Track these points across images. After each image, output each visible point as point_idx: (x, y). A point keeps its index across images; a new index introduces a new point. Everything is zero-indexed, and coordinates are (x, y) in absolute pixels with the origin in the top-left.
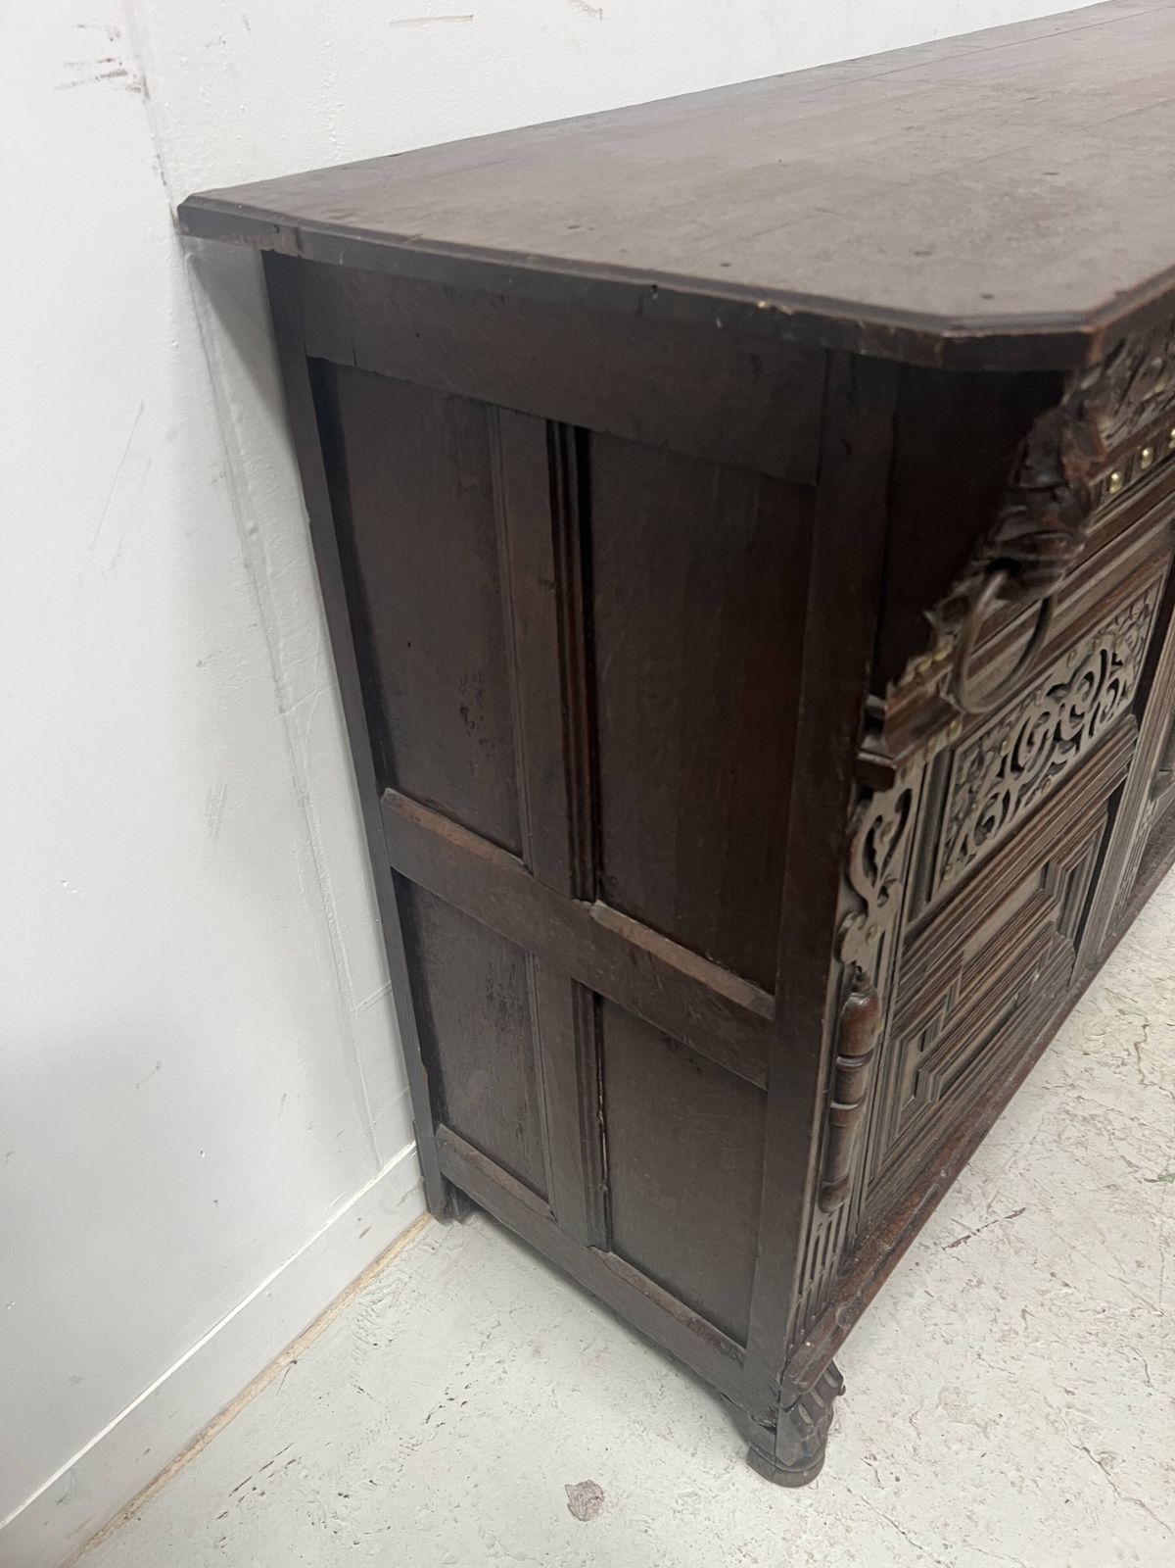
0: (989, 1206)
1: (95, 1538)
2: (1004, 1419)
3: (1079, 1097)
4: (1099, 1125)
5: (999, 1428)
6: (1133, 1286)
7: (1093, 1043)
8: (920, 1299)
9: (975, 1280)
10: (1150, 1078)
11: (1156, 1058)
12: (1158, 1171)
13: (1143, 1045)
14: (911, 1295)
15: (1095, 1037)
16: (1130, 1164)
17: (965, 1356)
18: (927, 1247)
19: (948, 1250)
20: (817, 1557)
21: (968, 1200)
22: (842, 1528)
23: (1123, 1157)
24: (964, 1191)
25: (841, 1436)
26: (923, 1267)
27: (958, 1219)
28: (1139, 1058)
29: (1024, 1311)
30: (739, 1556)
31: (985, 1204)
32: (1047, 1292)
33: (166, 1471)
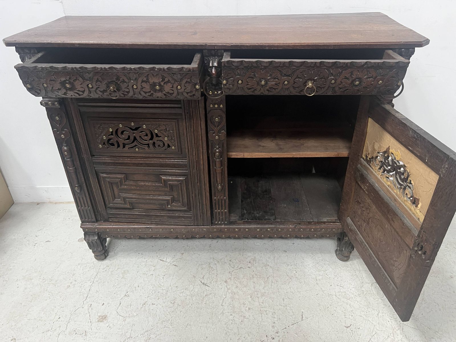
0: (174, 261)
1: (51, 202)
2: (127, 280)
3: (216, 264)
4: (210, 269)
5: (124, 280)
6: (170, 288)
7: (235, 261)
8: (145, 260)
9: (155, 265)
10: (233, 273)
11: (240, 272)
12: (205, 282)
13: (242, 269)
14: (145, 259)
15: (237, 260)
16: (204, 277)
17: (136, 270)
18: (157, 257)
19: (159, 260)
20: (86, 267)
21: (173, 258)
22: (93, 268)
23: (204, 276)
24: (175, 257)
25: (110, 261)
26: (152, 258)
27: (167, 258)
28: (237, 269)
29: (152, 274)
30: (81, 259)
31: (174, 260)
32: (159, 276)
33: (64, 202)
